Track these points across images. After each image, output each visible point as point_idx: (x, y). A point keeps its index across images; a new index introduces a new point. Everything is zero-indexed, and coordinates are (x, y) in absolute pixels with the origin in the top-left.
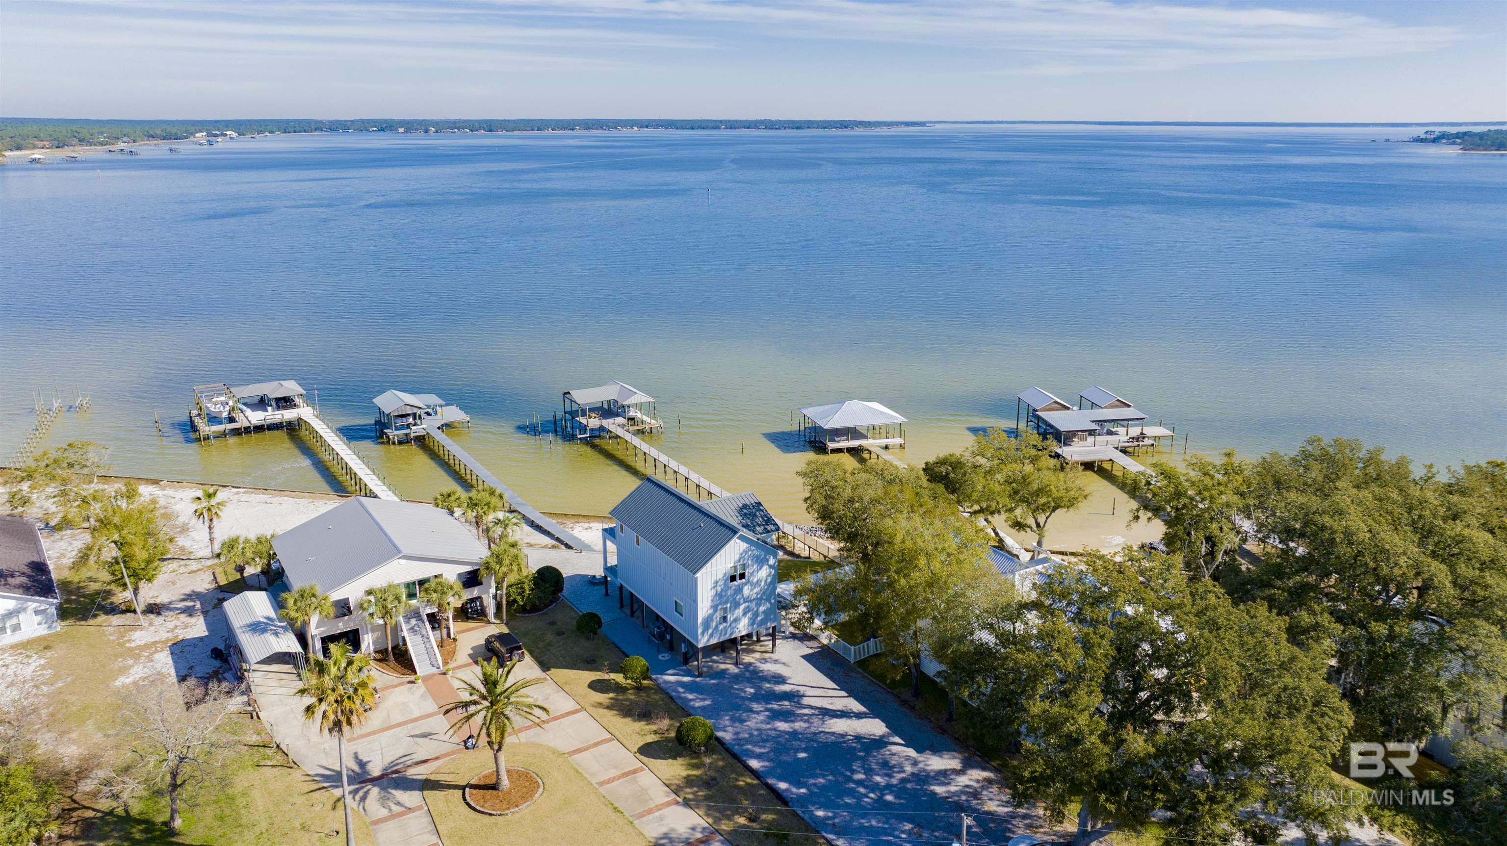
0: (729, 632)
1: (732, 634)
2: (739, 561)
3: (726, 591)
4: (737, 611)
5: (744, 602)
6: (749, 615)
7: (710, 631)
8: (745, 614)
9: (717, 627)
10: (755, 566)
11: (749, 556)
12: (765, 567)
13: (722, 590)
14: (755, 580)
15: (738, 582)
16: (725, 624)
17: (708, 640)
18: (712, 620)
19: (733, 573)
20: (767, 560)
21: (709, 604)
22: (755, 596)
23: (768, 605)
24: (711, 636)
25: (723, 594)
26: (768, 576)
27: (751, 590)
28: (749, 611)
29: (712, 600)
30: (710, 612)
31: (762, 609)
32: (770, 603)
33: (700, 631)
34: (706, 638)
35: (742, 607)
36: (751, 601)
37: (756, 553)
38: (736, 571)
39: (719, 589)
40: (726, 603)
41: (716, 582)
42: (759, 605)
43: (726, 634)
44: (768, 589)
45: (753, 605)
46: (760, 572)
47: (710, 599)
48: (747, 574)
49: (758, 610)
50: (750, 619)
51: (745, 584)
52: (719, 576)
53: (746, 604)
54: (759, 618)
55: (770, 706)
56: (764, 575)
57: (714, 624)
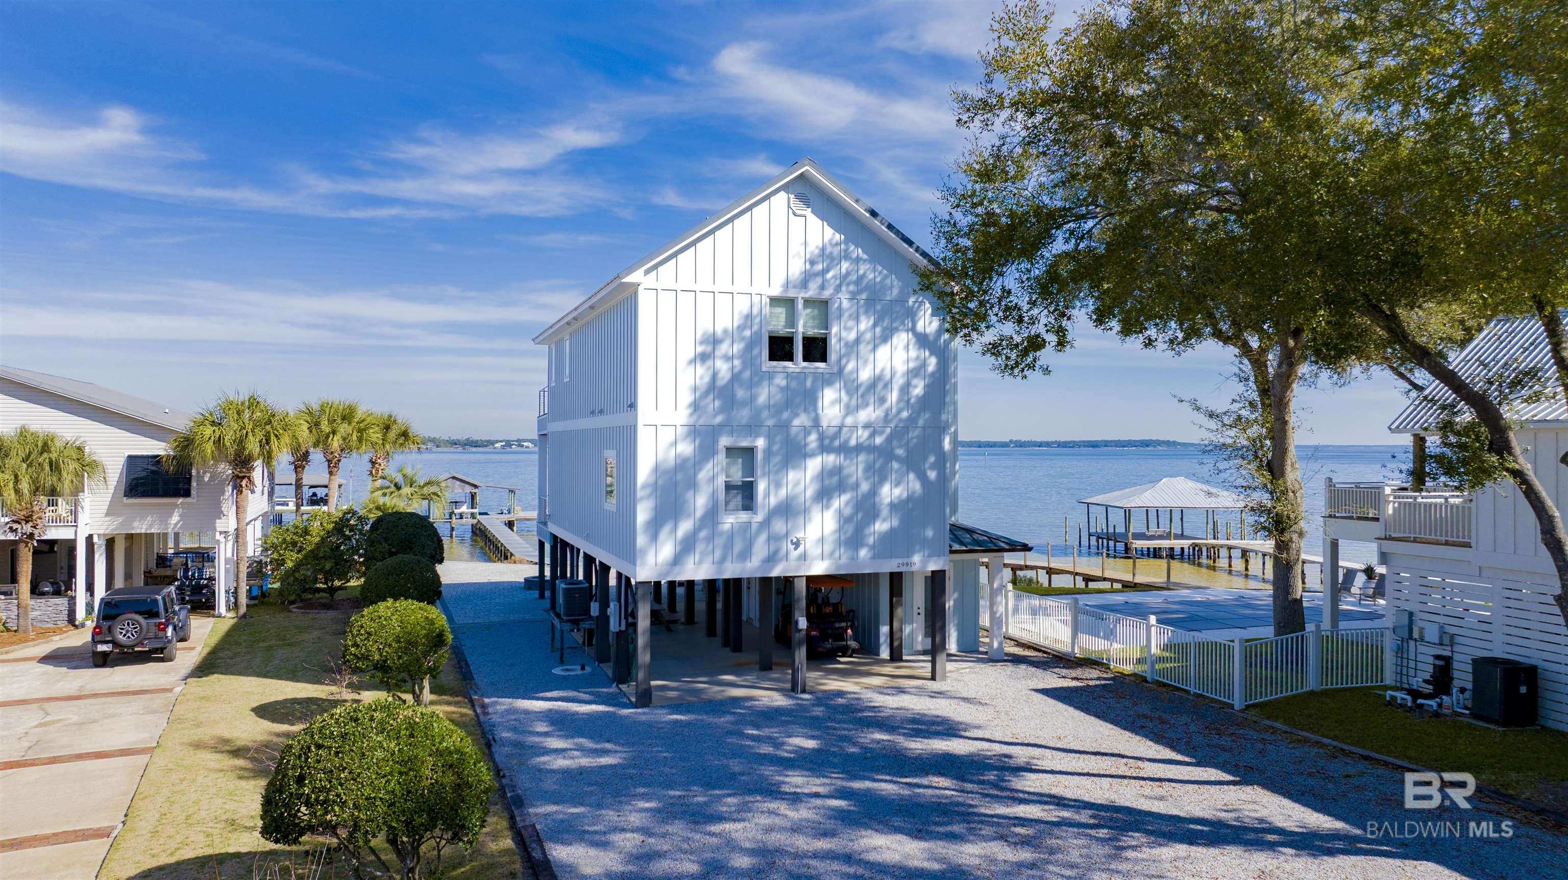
0: (760, 550)
1: (771, 559)
2: (804, 284)
3: (752, 385)
4: (792, 475)
5: (824, 448)
6: (840, 502)
7: (685, 527)
8: (824, 495)
9: (711, 516)
10: (865, 323)
11: (844, 278)
12: (902, 338)
13: (735, 378)
14: (865, 375)
15: (798, 365)
16: (744, 516)
17: (677, 560)
18: (693, 485)
19: (779, 326)
20: (912, 314)
21: (682, 416)
22: (863, 434)
23: (914, 484)
24: (687, 546)
25: (741, 393)
26: (916, 372)
27: (850, 410)
28: (841, 487)
29: (696, 406)
30: (686, 449)
31: (889, 493)
32: (922, 477)
33: (643, 514)
34: (666, 550)
35: (814, 465)
36: (844, 450)
37: (870, 272)
38: (791, 320)
39: (723, 368)
40: (752, 428)
41: (714, 341)
42: (878, 475)
43: (746, 554)
44: (912, 420)
45: (856, 468)
46: (883, 352)
47: (686, 398)
48: (834, 346)
49: (873, 493)
50: (844, 520)
51: (826, 381)
52: (725, 321)
53: (831, 459)
54: (881, 526)
55: (857, 785)
56: (901, 368)
57: (700, 502)
